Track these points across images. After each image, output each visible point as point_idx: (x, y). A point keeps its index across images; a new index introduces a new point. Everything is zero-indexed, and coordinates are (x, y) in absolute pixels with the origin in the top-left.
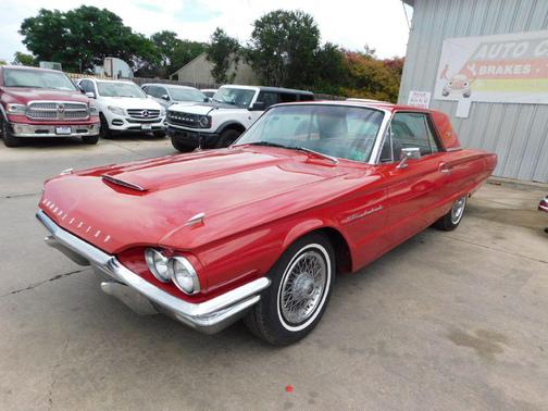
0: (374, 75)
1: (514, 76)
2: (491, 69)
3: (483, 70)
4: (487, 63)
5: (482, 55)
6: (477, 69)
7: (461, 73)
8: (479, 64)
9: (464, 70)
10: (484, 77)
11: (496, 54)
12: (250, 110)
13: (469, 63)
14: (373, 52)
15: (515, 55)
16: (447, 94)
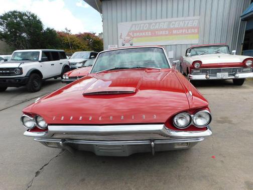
0: (73, 42)
1: (146, 36)
2: (138, 34)
3: (135, 35)
4: (136, 32)
5: (133, 29)
6: (133, 34)
7: (127, 36)
8: (134, 32)
9: (128, 35)
10: (136, 37)
11: (139, 28)
12: (40, 62)
13: (129, 32)
14: (69, 31)
15: (145, 29)
16: (124, 45)
